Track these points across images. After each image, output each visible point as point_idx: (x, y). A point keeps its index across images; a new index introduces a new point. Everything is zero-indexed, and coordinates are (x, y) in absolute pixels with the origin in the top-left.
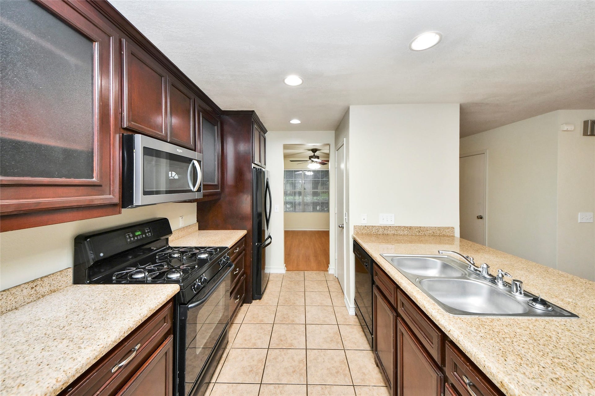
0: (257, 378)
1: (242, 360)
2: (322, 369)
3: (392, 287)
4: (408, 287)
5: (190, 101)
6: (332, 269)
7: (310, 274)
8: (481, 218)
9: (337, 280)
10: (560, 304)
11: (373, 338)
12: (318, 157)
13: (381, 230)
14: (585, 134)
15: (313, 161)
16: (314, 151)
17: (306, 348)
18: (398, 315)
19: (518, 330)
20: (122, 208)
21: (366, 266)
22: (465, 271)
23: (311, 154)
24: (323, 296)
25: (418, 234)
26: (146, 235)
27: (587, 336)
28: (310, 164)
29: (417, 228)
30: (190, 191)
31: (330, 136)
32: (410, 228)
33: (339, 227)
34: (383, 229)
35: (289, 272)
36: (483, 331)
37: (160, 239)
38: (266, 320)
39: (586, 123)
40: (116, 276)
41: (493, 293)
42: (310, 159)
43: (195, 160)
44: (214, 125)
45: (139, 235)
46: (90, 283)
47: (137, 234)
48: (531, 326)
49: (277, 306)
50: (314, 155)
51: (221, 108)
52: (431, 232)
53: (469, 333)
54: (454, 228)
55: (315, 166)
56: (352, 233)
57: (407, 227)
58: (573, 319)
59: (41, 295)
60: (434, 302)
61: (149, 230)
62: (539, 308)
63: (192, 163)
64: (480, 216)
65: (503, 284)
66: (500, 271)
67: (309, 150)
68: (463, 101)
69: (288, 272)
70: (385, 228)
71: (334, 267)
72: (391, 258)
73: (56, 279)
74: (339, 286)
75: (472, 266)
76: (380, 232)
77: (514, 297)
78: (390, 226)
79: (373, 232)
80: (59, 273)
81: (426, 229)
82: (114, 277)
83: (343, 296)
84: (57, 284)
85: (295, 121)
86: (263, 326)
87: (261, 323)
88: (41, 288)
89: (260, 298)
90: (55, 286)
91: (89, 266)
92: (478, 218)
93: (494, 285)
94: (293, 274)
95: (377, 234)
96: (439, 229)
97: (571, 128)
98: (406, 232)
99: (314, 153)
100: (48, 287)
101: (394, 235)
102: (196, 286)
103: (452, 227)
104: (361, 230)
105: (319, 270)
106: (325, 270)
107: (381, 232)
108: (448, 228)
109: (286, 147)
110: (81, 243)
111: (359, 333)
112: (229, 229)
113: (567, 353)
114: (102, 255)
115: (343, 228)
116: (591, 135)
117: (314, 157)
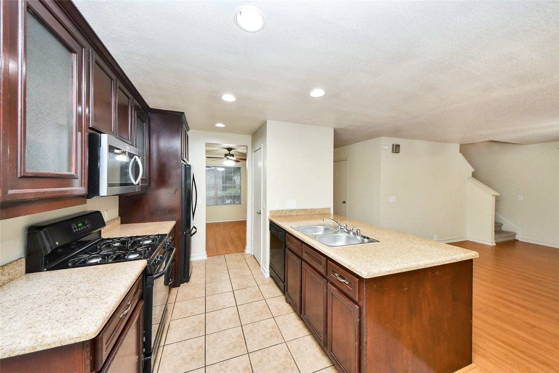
0: (200, 363)
1: (184, 326)
2: (251, 314)
3: (299, 244)
4: (309, 240)
5: (129, 101)
6: (249, 249)
7: (230, 256)
8: (344, 202)
9: (253, 257)
10: (374, 238)
11: (285, 285)
12: (233, 156)
13: (288, 212)
14: (393, 152)
15: (228, 159)
16: (230, 149)
17: (236, 305)
18: (302, 260)
19: (357, 249)
20: (88, 198)
21: (281, 237)
22: (336, 230)
23: (227, 152)
24: (244, 270)
25: (310, 214)
26: (86, 227)
27: (381, 247)
28: (226, 161)
29: (310, 209)
30: (132, 184)
31: (247, 140)
32: (306, 210)
33: (257, 213)
34: (290, 212)
35: (211, 258)
36: (343, 251)
37: (92, 233)
38: (197, 295)
39: (393, 145)
40: (71, 262)
41: (348, 238)
42: (225, 156)
43: (137, 155)
44: (144, 122)
45: (81, 226)
46: (48, 270)
47: (80, 225)
48: (362, 247)
49: (206, 284)
50: (229, 153)
51: (150, 106)
52: (318, 212)
53: (338, 252)
54: (330, 209)
55: (230, 163)
56: (268, 216)
57: (304, 210)
58: (377, 243)
59: (2, 283)
60: (322, 244)
61: (88, 222)
62: (366, 240)
63: (134, 158)
64: (344, 201)
65: (353, 233)
66: (351, 226)
67: (225, 148)
69: (208, 257)
70: (291, 211)
71: (250, 248)
72: (297, 228)
73: (13, 268)
74: (255, 260)
75: (340, 226)
76: (287, 215)
77: (357, 238)
78: (294, 210)
79: (283, 214)
80: (15, 262)
81: (315, 210)
82: (70, 263)
83: (259, 267)
84: (14, 273)
85: (220, 125)
86: (196, 300)
87: (194, 298)
88: (2, 276)
89: (188, 281)
90: (13, 274)
91: (47, 254)
92: (343, 203)
93: (349, 235)
94: (215, 258)
95: (285, 216)
96: (323, 209)
97: (387, 148)
98: (304, 213)
99: (229, 151)
100: (7, 276)
101: (297, 215)
102: (157, 262)
103: (329, 208)
104: (275, 213)
105: (237, 252)
106: (242, 251)
108: (327, 209)
109: (207, 145)
110: (37, 233)
111: (273, 287)
112: (156, 221)
113: (373, 253)
114: (57, 243)
115: (260, 213)
116: (395, 152)
117: (229, 155)
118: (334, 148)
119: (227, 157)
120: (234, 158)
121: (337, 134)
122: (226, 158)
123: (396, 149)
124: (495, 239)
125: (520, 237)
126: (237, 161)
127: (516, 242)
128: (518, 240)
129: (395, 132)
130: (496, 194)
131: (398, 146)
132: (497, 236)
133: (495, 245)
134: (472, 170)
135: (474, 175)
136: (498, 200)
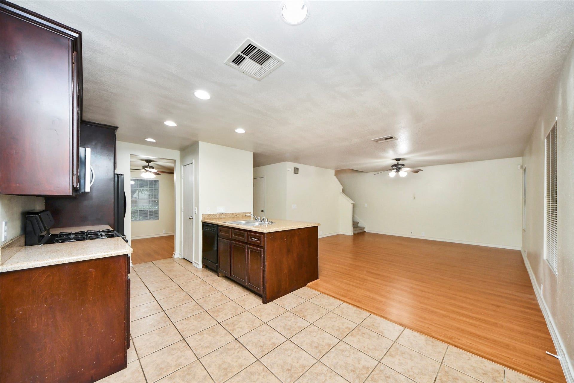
6: (178, 254)
7: (158, 262)
8: (263, 211)
9: (183, 259)
11: (217, 265)
12: (153, 168)
14: (294, 173)
15: (147, 171)
16: (148, 161)
18: (231, 240)
21: (214, 231)
25: (236, 217)
28: (144, 173)
29: (235, 213)
32: (232, 214)
33: (189, 218)
39: (294, 168)
42: (144, 168)
50: (148, 165)
52: (242, 215)
55: (149, 175)
56: (201, 219)
57: (231, 213)
62: (270, 223)
68: (254, 152)
70: (220, 214)
71: (179, 253)
74: (186, 261)
77: (266, 223)
78: (223, 213)
79: (213, 217)
81: (239, 214)
83: (191, 265)
85: (150, 140)
95: (216, 219)
96: (245, 213)
97: (290, 170)
98: (230, 216)
99: (148, 163)
101: (225, 218)
103: (250, 212)
104: (208, 217)
105: (165, 258)
106: (170, 257)
107: (218, 217)
115: (192, 218)
116: (296, 173)
117: (148, 167)
118: (253, 167)
119: (146, 169)
120: (155, 171)
121: (255, 156)
122: (144, 170)
123: (296, 171)
124: (353, 231)
125: (366, 230)
126: (157, 174)
127: (365, 233)
128: (365, 232)
129: (296, 159)
130: (354, 203)
131: (297, 169)
132: (354, 229)
133: (353, 234)
134: (342, 188)
135: (343, 191)
136: (354, 206)
